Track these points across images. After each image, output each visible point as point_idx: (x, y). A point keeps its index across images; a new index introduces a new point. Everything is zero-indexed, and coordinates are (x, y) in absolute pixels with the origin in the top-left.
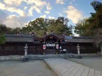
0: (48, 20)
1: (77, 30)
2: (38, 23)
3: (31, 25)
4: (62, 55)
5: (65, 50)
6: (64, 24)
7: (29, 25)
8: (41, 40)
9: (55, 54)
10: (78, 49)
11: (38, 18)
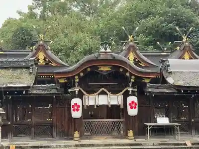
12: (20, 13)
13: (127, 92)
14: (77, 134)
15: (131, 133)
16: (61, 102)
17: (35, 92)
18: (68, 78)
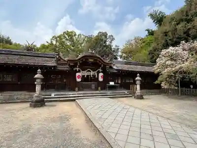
0: (82, 37)
1: (124, 55)
2: (67, 40)
3: (54, 43)
4: (109, 92)
5: (112, 83)
6: (108, 43)
7: (51, 42)
8: (71, 64)
9: (97, 89)
10: (138, 82)
11: (67, 31)
12: (47, 42)
13: (99, 71)
14: (77, 89)
15: (99, 88)
16: (72, 74)
17: (59, 68)
18: (75, 63)
